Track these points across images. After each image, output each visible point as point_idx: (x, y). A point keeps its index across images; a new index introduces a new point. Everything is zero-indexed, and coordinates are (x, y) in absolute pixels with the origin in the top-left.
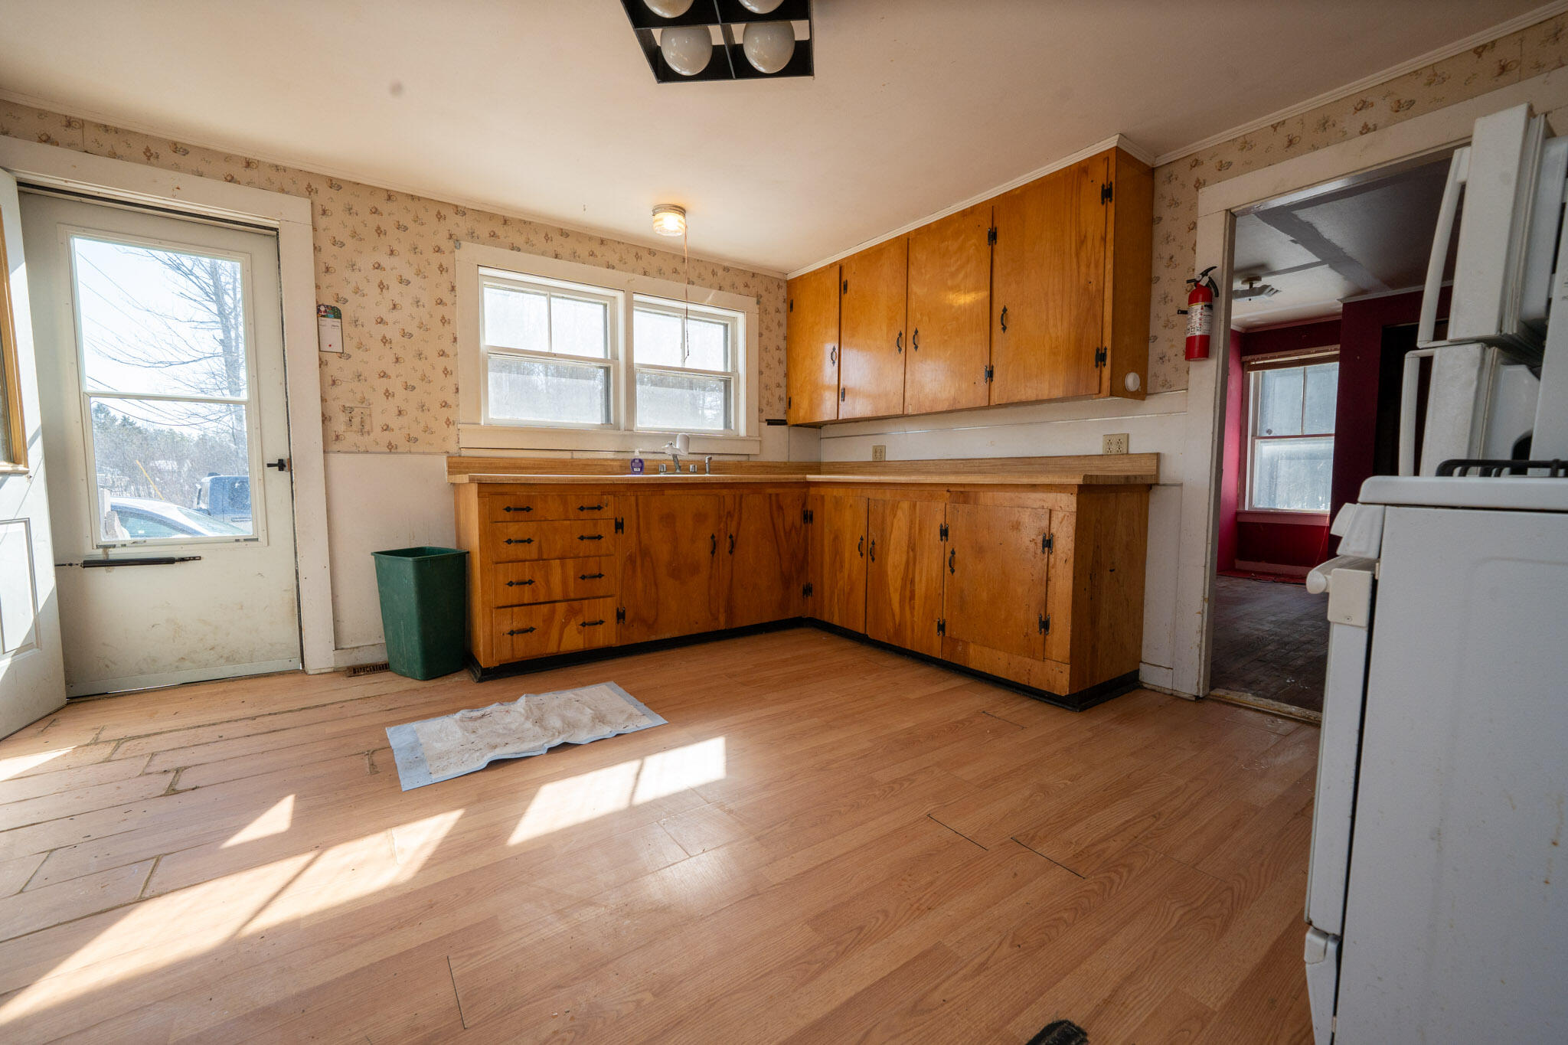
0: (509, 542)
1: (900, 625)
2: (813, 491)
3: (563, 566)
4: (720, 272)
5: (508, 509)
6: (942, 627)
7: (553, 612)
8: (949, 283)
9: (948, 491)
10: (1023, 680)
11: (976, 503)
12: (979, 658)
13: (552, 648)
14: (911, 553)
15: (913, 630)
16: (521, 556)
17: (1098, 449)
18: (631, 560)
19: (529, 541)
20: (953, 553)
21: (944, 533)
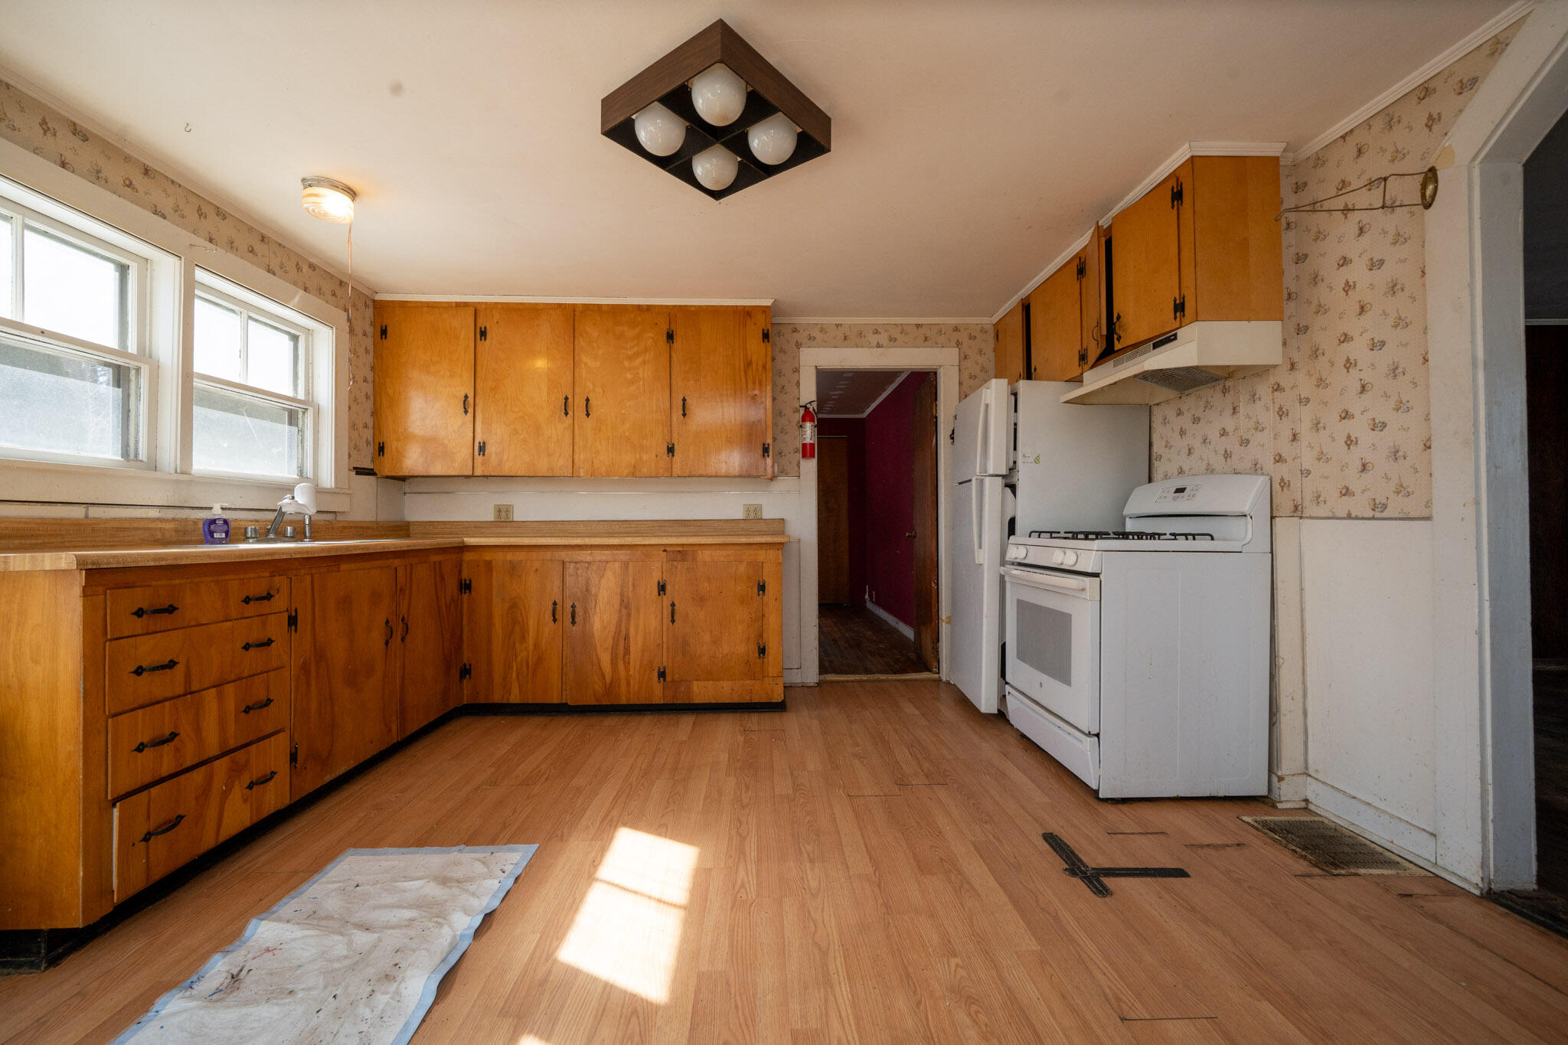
0: (139, 671)
1: (610, 684)
2: (468, 556)
3: (221, 698)
4: (305, 269)
5: (139, 613)
6: (662, 675)
7: (209, 779)
8: (626, 364)
9: (664, 551)
10: (747, 699)
11: (694, 560)
12: (702, 692)
13: (208, 841)
14: (624, 611)
15: (628, 683)
16: (159, 693)
17: (740, 515)
18: (305, 668)
19: (172, 664)
20: (673, 605)
21: (662, 588)
